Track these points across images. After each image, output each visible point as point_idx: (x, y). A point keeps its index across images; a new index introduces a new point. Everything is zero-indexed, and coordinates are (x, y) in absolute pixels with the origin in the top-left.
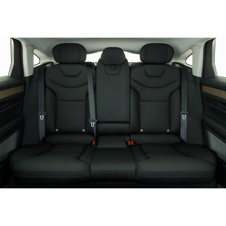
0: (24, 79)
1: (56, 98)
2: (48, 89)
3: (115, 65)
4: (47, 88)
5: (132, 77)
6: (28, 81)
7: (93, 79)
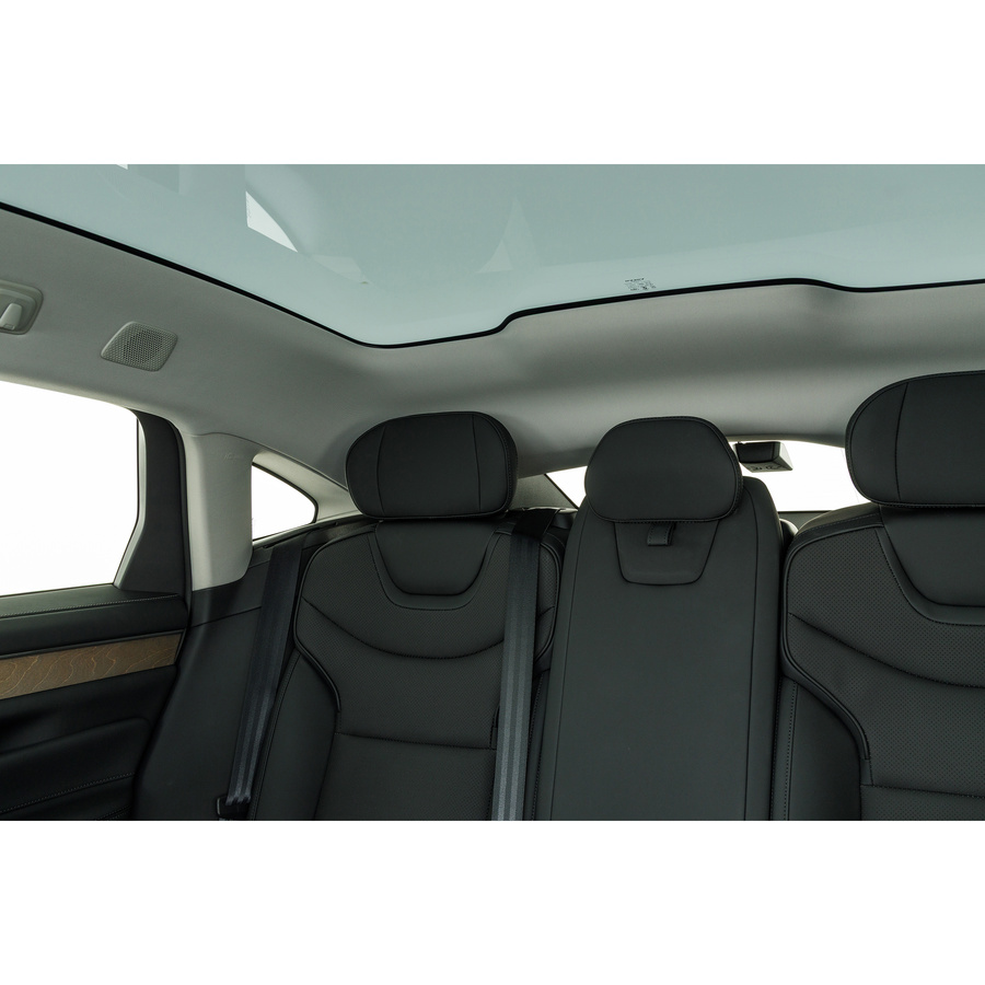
0: (189, 603)
1: (336, 716)
2: (302, 662)
3: (672, 526)
4: (295, 655)
5: (794, 605)
6: (203, 614)
7: (539, 616)
